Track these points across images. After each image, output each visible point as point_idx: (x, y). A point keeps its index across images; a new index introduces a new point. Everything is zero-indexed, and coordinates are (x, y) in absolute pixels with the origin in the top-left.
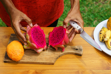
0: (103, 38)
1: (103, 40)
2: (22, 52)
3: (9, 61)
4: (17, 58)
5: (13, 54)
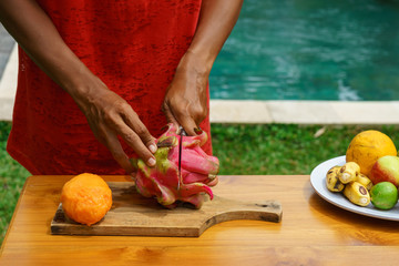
2: (106, 196)
3: (68, 225)
4: (93, 210)
5: (80, 198)
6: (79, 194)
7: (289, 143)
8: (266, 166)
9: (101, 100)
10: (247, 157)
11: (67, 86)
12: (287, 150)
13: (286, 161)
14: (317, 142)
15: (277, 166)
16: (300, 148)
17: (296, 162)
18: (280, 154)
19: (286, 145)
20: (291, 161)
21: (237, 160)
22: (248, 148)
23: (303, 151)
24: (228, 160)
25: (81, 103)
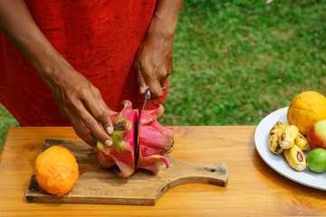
0: (278, 142)
1: (279, 147)
2: (73, 172)
3: (41, 195)
4: (62, 186)
5: (50, 175)
6: (49, 171)
7: (245, 10)
8: (224, 32)
9: (64, 81)
10: (208, 24)
11: (35, 65)
12: (242, 16)
13: (241, 27)
14: (268, 8)
15: (234, 32)
16: (253, 14)
17: (250, 29)
18: (236, 20)
19: (242, 12)
20: (245, 28)
21: (199, 27)
22: (209, 14)
23: (256, 17)
24: (191, 26)
25: (48, 82)
